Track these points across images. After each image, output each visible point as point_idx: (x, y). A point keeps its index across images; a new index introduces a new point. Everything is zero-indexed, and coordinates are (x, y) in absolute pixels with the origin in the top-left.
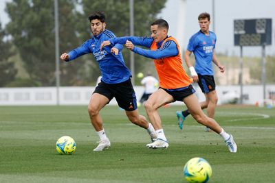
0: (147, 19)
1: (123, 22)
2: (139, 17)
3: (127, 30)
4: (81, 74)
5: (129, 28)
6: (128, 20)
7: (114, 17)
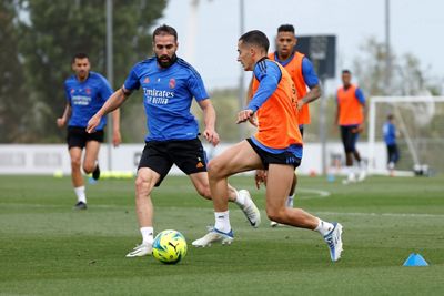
0: (134, 34)
1: (95, 39)
2: (122, 30)
3: (102, 53)
4: (27, 124)
5: (105, 49)
6: (103, 37)
7: (81, 30)
